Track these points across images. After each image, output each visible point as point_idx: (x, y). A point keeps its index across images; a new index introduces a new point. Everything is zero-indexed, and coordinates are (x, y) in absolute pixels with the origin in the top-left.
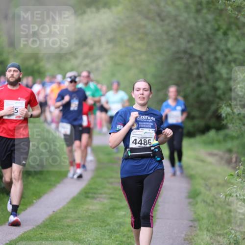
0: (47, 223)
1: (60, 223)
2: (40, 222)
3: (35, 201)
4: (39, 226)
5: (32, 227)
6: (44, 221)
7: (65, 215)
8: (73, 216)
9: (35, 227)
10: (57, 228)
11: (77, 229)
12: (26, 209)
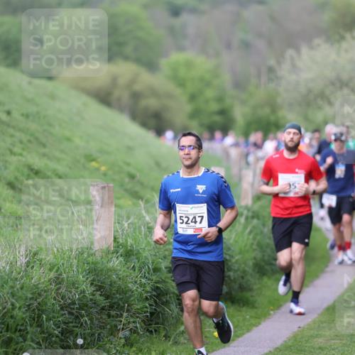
0: (290, 344)
1: (308, 345)
2: (279, 343)
3: (272, 312)
4: (278, 348)
5: (269, 349)
6: (285, 341)
7: (316, 333)
8: (328, 333)
9: (272, 350)
10: (305, 351)
11: (333, 352)
12: (259, 324)
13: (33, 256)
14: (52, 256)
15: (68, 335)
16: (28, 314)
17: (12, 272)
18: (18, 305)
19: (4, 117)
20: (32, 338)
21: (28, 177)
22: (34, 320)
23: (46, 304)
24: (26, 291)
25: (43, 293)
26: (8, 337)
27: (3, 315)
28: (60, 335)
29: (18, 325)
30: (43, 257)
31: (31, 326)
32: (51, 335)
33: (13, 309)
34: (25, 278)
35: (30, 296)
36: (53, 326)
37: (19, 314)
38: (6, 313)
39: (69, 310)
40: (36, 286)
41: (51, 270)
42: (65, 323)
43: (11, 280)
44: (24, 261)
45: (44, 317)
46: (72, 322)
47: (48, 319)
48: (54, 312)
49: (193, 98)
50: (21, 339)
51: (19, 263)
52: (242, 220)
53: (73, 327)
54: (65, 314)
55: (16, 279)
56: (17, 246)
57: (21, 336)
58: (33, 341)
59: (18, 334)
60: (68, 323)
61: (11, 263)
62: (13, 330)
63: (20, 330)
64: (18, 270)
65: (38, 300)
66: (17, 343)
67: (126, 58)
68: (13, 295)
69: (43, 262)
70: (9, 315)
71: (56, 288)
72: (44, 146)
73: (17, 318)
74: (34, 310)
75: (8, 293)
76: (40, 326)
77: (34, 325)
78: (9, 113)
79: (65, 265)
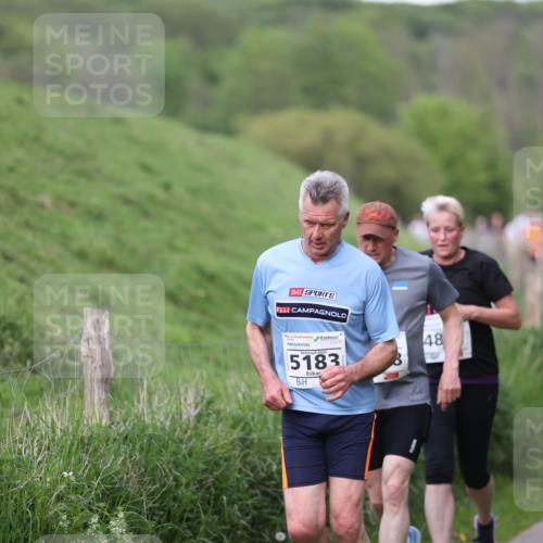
13: (208, 407)
14: (234, 406)
15: (261, 526)
16: (200, 494)
17: (175, 430)
18: (184, 480)
19: (160, 194)
20: (206, 532)
21: (198, 285)
22: (209, 503)
23: (228, 479)
24: (196, 459)
25: (222, 462)
26: (170, 530)
27: (161, 497)
28: (249, 526)
29: (185, 511)
30: (222, 407)
31: (205, 512)
32: (235, 526)
33: (177, 486)
34: (194, 440)
35: (202, 466)
36: (238, 513)
37: (186, 494)
38: (165, 492)
39: (263, 488)
40: (212, 452)
41: (234, 427)
42: (255, 508)
43: (174, 441)
44: (194, 413)
45: (225, 498)
46: (267, 507)
47: (231, 503)
48: (239, 491)
49: (449, 164)
50: (190, 533)
51: (184, 417)
52: (527, 350)
53: (270, 513)
54: (256, 495)
55: (181, 441)
56: (182, 391)
57: (190, 528)
58: (208, 536)
59: (184, 524)
60: (260, 508)
61: (173, 417)
62: (178, 519)
63: (188, 520)
64: (184, 426)
65: (215, 473)
66: (184, 539)
67: (345, 102)
68: (177, 465)
69: (222, 415)
70: (171, 495)
71: (242, 455)
72: (221, 236)
73: (184, 501)
74: (209, 488)
75: (168, 463)
76: (218, 512)
77: (210, 512)
78: (167, 187)
79: (256, 419)
